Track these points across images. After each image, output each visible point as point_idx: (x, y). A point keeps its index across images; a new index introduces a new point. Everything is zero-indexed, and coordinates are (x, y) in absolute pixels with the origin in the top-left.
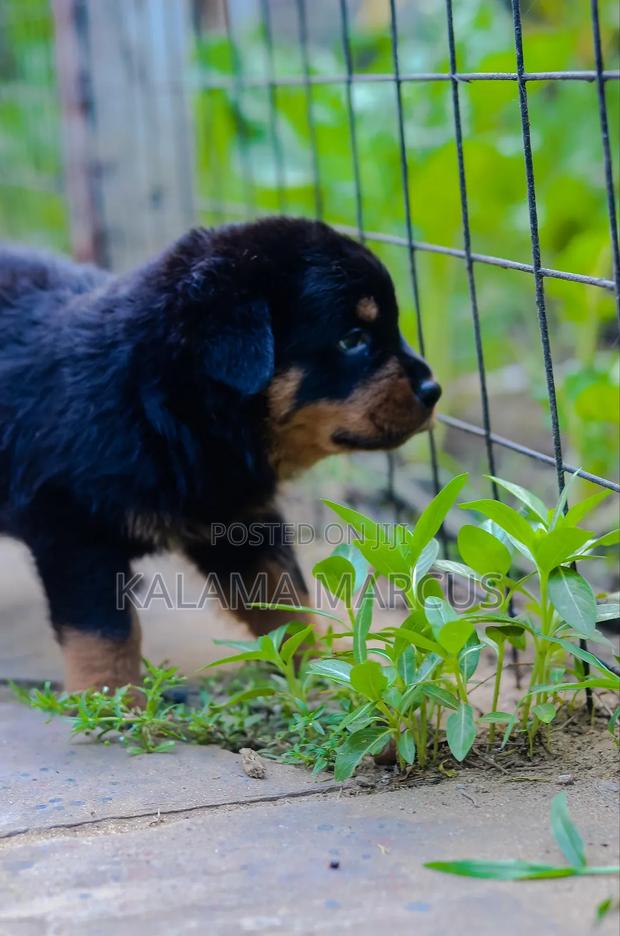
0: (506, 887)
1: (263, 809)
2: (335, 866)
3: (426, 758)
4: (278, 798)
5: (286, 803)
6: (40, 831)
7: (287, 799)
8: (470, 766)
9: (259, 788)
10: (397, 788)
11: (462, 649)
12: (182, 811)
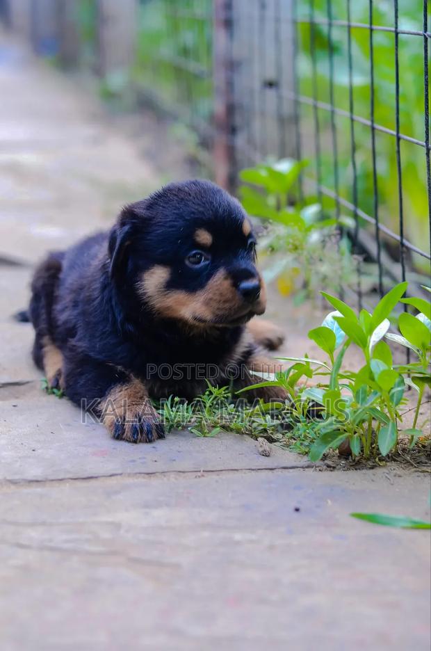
0: (395, 532)
1: (264, 474)
2: (297, 510)
3: (369, 453)
4: (275, 469)
5: (279, 472)
6: (129, 475)
7: (280, 470)
8: (395, 460)
9: (265, 462)
10: (348, 469)
11: (392, 388)
12: (216, 471)
